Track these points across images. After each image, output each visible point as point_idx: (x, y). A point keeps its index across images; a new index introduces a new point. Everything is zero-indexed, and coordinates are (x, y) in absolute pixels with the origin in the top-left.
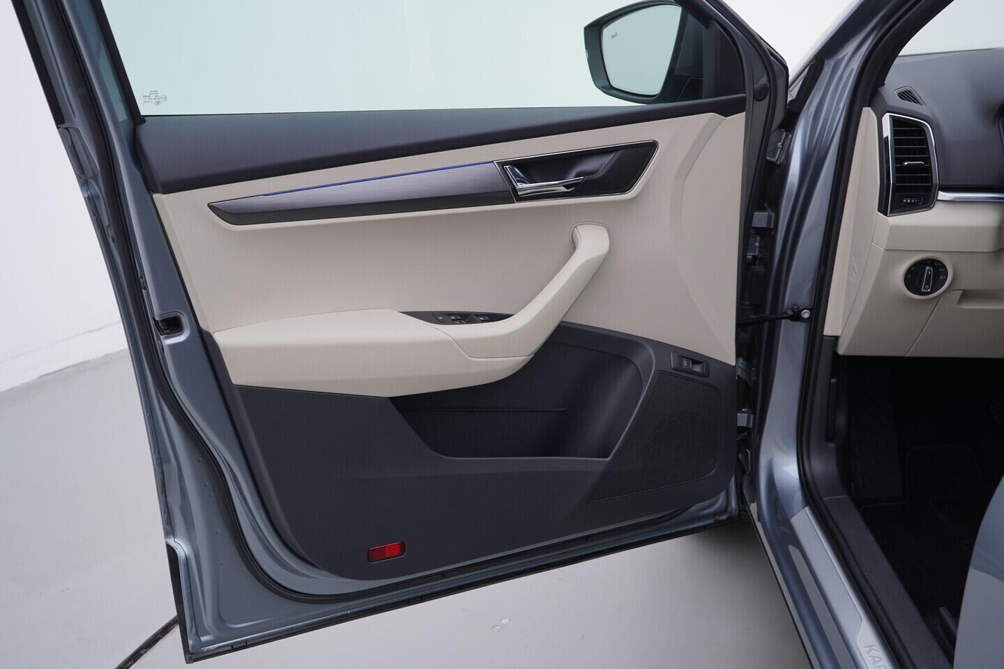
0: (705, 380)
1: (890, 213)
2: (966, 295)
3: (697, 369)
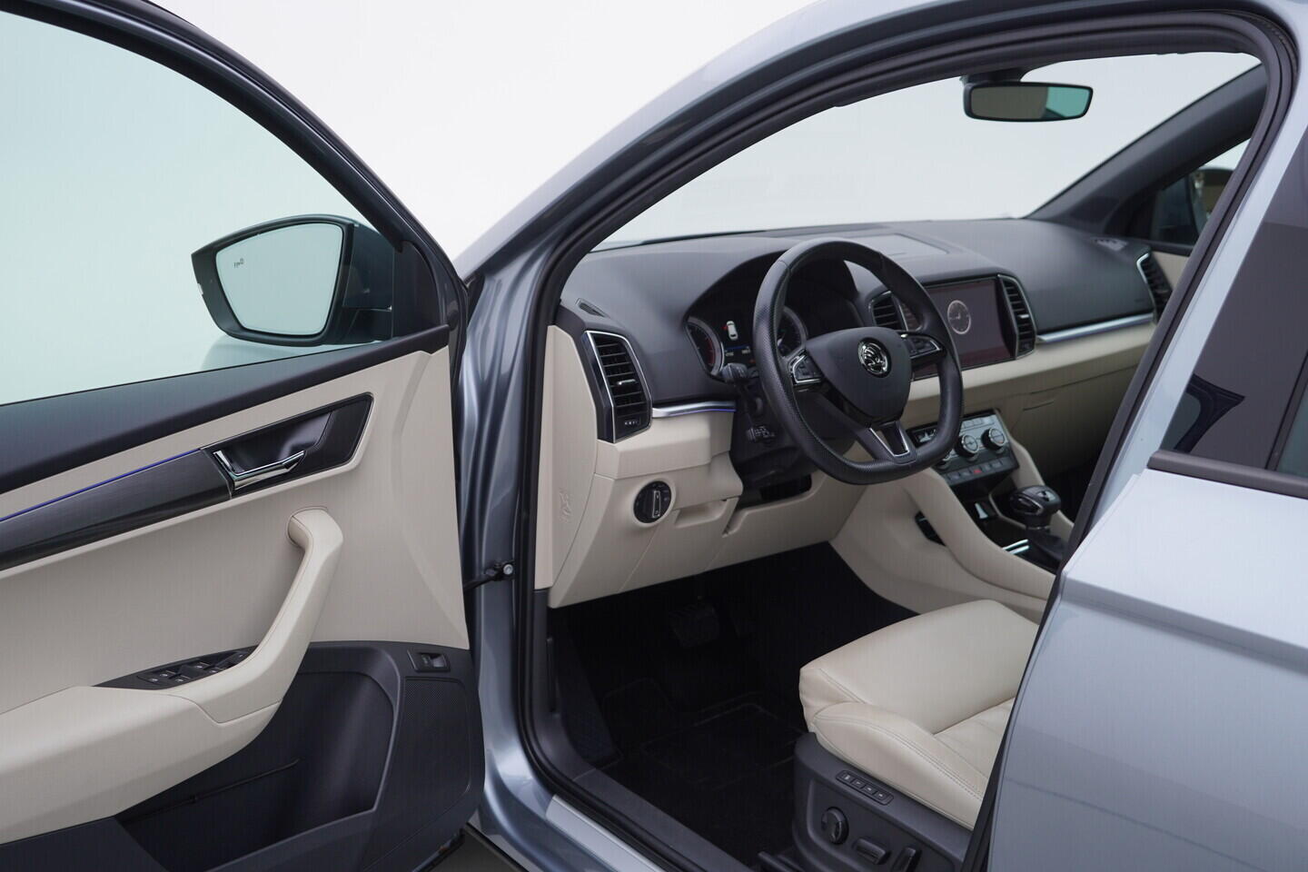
0: (447, 675)
1: (617, 438)
2: (684, 513)
3: (437, 663)
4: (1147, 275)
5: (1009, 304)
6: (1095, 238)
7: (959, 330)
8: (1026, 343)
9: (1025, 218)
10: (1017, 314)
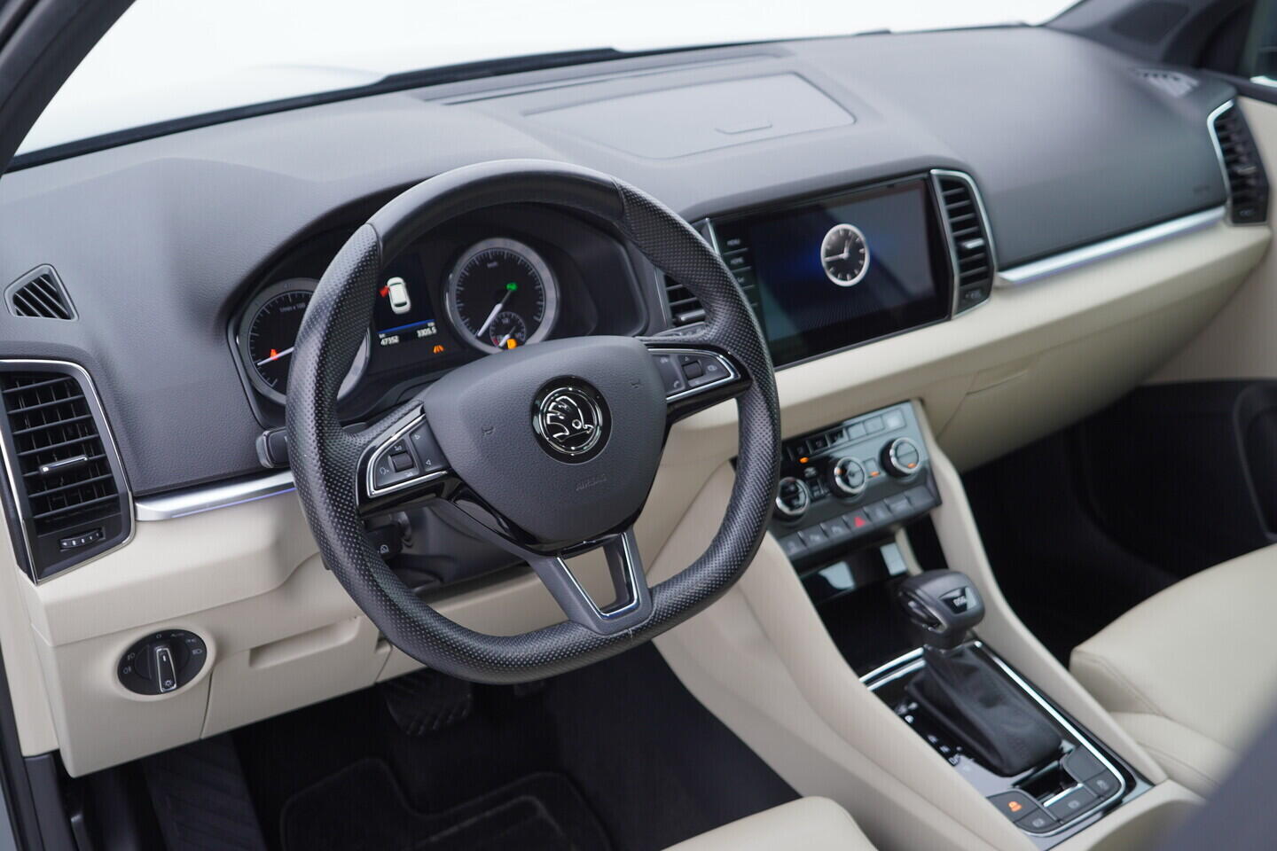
1: (40, 575)
4: (1222, 140)
5: (946, 222)
6: (1143, 71)
7: (844, 279)
8: (974, 289)
9: (1043, 26)
10: (958, 240)
